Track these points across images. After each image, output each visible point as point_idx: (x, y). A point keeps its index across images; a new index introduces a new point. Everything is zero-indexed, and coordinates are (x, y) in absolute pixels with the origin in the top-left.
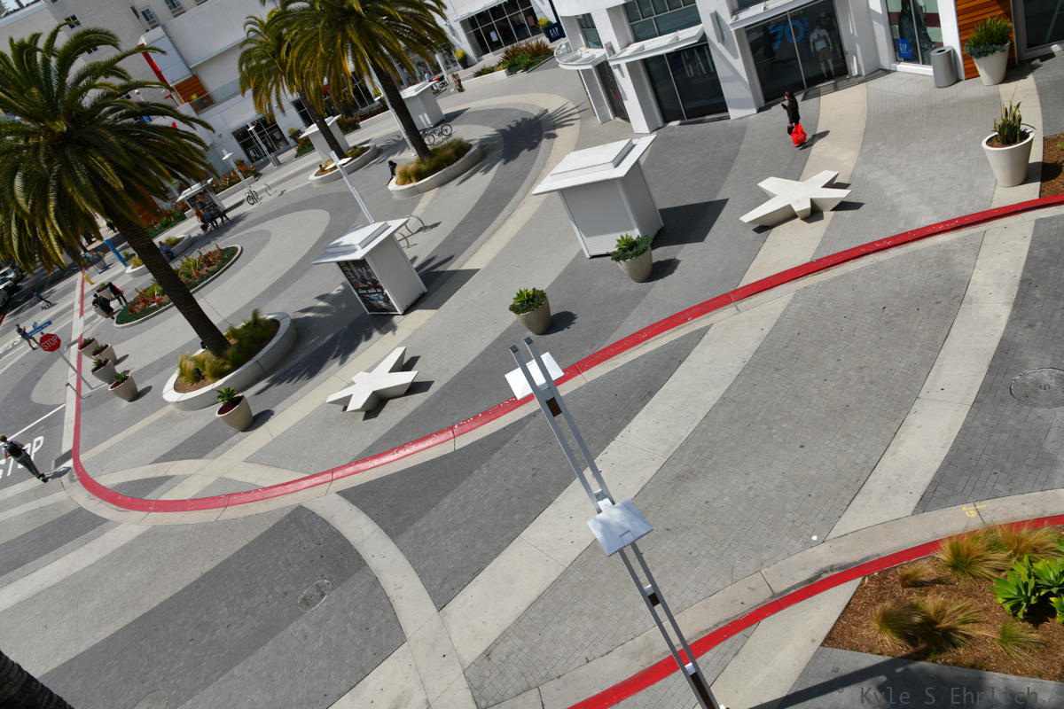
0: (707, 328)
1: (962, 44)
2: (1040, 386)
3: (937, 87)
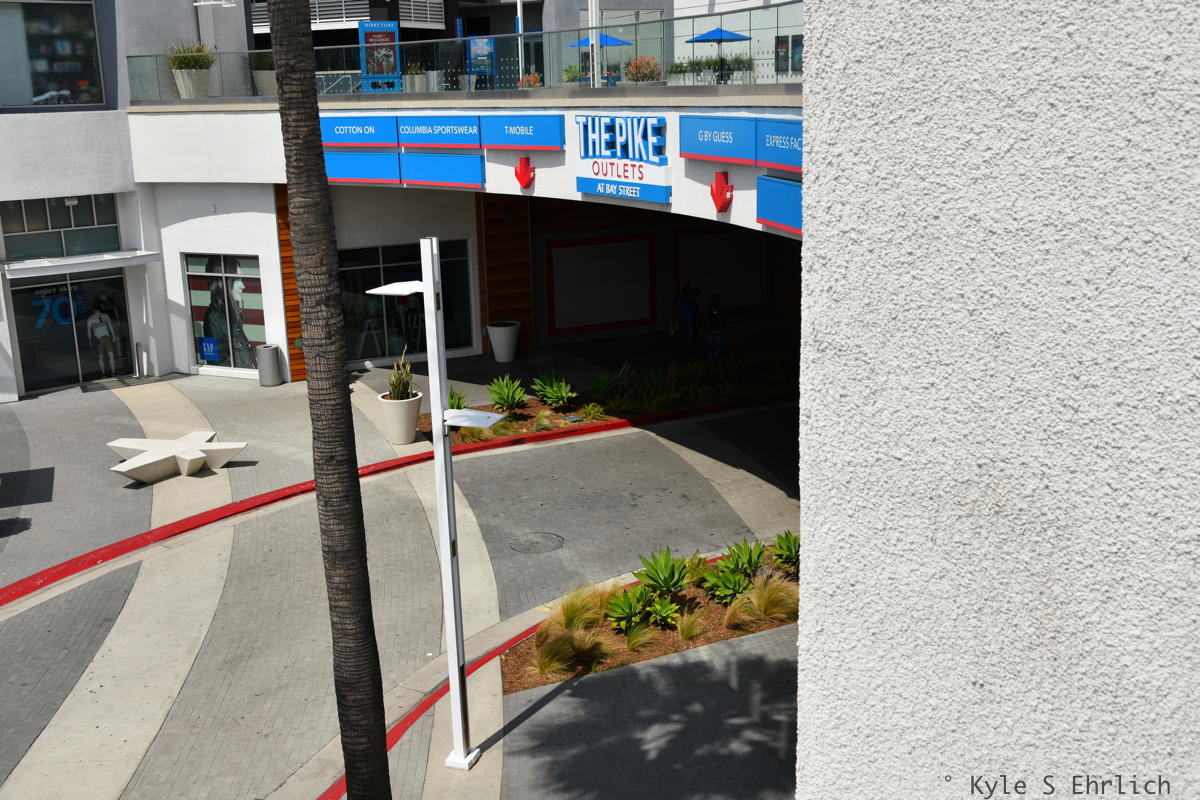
0: (140, 564)
1: (290, 342)
2: (533, 543)
3: (262, 386)
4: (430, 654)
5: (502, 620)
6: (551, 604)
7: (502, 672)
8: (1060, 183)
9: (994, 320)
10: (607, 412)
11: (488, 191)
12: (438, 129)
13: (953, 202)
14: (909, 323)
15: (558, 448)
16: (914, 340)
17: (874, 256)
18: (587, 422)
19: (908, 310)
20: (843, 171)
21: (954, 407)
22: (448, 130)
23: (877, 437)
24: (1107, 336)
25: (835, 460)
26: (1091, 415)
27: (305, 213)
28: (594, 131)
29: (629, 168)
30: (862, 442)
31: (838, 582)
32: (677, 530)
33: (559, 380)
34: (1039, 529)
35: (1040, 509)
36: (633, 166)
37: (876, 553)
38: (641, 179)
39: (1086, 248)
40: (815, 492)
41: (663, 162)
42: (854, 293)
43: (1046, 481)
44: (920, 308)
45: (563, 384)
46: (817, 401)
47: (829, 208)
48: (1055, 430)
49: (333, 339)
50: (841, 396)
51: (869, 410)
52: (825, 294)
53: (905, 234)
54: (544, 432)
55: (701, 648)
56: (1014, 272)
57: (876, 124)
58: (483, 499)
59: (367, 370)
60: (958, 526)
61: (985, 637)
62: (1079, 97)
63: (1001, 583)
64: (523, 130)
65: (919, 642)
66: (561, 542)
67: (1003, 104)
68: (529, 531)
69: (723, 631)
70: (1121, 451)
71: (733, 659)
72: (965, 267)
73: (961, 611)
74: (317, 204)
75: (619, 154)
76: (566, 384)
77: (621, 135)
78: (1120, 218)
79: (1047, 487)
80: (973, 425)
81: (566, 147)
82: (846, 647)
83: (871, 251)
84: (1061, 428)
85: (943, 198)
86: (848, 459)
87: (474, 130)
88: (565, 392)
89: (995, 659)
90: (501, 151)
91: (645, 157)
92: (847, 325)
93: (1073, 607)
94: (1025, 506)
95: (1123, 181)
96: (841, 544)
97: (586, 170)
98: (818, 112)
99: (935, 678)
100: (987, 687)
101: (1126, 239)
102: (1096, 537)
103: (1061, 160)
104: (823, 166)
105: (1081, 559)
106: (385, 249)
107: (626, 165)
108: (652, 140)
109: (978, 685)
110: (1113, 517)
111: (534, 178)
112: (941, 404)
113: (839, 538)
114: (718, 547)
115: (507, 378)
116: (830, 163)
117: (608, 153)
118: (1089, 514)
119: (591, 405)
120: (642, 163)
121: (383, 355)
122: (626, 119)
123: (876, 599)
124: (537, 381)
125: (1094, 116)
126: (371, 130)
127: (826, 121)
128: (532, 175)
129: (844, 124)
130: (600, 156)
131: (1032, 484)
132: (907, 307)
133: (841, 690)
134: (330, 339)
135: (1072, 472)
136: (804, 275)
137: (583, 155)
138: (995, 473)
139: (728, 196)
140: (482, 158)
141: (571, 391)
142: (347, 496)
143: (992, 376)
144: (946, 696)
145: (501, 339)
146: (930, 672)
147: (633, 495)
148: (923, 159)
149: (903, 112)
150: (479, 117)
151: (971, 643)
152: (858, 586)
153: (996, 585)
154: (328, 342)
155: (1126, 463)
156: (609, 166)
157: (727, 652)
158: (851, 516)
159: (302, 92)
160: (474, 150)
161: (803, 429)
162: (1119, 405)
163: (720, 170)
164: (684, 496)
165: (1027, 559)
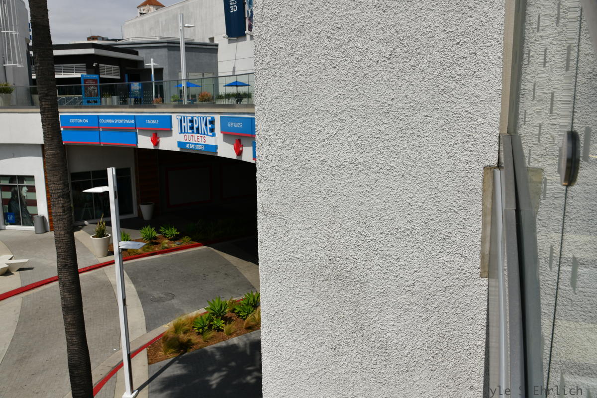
1: (50, 213)
2: (161, 298)
3: (36, 233)
4: (115, 350)
5: (147, 332)
6: (169, 324)
7: (148, 355)
8: (355, 147)
9: (333, 201)
10: (193, 240)
11: (139, 147)
12: (117, 121)
13: (315, 154)
14: (300, 203)
15: (172, 256)
16: (302, 210)
17: (285, 176)
18: (184, 244)
19: (299, 198)
20: (272, 142)
21: (319, 236)
22: (121, 121)
23: (289, 250)
24: (376, 206)
25: (273, 260)
26: (371, 238)
27: (52, 157)
28: (184, 122)
29: (200, 138)
30: (283, 252)
31: (276, 310)
32: (223, 289)
33: (171, 227)
34: (354, 284)
35: (353, 276)
36: (201, 137)
37: (291, 298)
38: (205, 142)
39: (366, 172)
40: (265, 273)
41: (214, 135)
42: (278, 191)
43: (355, 265)
44: (304, 197)
45: (173, 229)
46: (265, 236)
47: (267, 157)
48: (358, 244)
49: (66, 213)
50: (274, 233)
51: (285, 238)
52: (266, 192)
53: (297, 167)
54: (165, 249)
55: (234, 338)
56: (340, 182)
57: (284, 123)
58: (139, 279)
59: (85, 225)
60: (322, 284)
61: (335, 329)
62: (361, 113)
63: (340, 307)
64: (154, 122)
65: (309, 333)
66: (173, 297)
67: (333, 116)
68: (158, 292)
69: (243, 330)
70: (383, 252)
71: (248, 342)
72: (321, 180)
73: (325, 319)
74: (58, 154)
75: (195, 132)
76: (175, 228)
77: (196, 124)
78: (378, 160)
79: (356, 267)
80: (327, 243)
81: (173, 129)
82: (281, 337)
83: (284, 174)
84: (360, 243)
85: (311, 153)
86: (278, 259)
87: (133, 121)
88: (175, 232)
89: (340, 338)
90: (145, 131)
91: (206, 133)
92: (276, 204)
93: (368, 315)
94: (348, 275)
95: (378, 146)
96: (276, 294)
97: (182, 138)
98: (261, 118)
99: (316, 347)
100: (337, 349)
101: (381, 168)
102: (375, 286)
103: (356, 138)
104: (264, 140)
105: (370, 295)
106: (92, 172)
107: (198, 136)
108: (209, 126)
109: (333, 349)
110: (381, 278)
111: (159, 142)
112: (314, 235)
113: (276, 292)
114: (241, 295)
115: (149, 227)
116: (266, 139)
117: (191, 131)
118: (372, 277)
119: (186, 237)
120: (205, 136)
121: (93, 218)
122: (198, 117)
123: (292, 316)
124: (162, 228)
125: (367, 121)
126: (87, 121)
127: (264, 122)
128: (158, 140)
129: (272, 123)
130: (187, 133)
131: (350, 266)
132: (299, 197)
133: (279, 355)
134: (64, 212)
135: (365, 261)
136: (258, 184)
137: (180, 132)
138: (336, 262)
139: (241, 149)
140: (137, 133)
141: (177, 231)
142: (73, 282)
143: (333, 223)
144: (321, 354)
145: (146, 210)
146: (314, 345)
147: (204, 275)
148: (303, 137)
149: (295, 119)
150: (135, 116)
151: (330, 332)
152: (284, 312)
153: (338, 307)
154: (64, 214)
155: (385, 257)
156: (191, 137)
157: (245, 339)
158: (280, 283)
159: (51, 105)
160: (133, 130)
161: (259, 247)
162: (381, 233)
163: (237, 138)
164: (226, 274)
165: (350, 297)
